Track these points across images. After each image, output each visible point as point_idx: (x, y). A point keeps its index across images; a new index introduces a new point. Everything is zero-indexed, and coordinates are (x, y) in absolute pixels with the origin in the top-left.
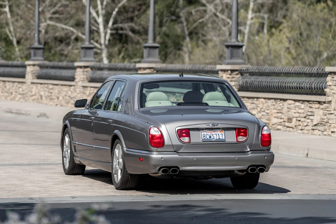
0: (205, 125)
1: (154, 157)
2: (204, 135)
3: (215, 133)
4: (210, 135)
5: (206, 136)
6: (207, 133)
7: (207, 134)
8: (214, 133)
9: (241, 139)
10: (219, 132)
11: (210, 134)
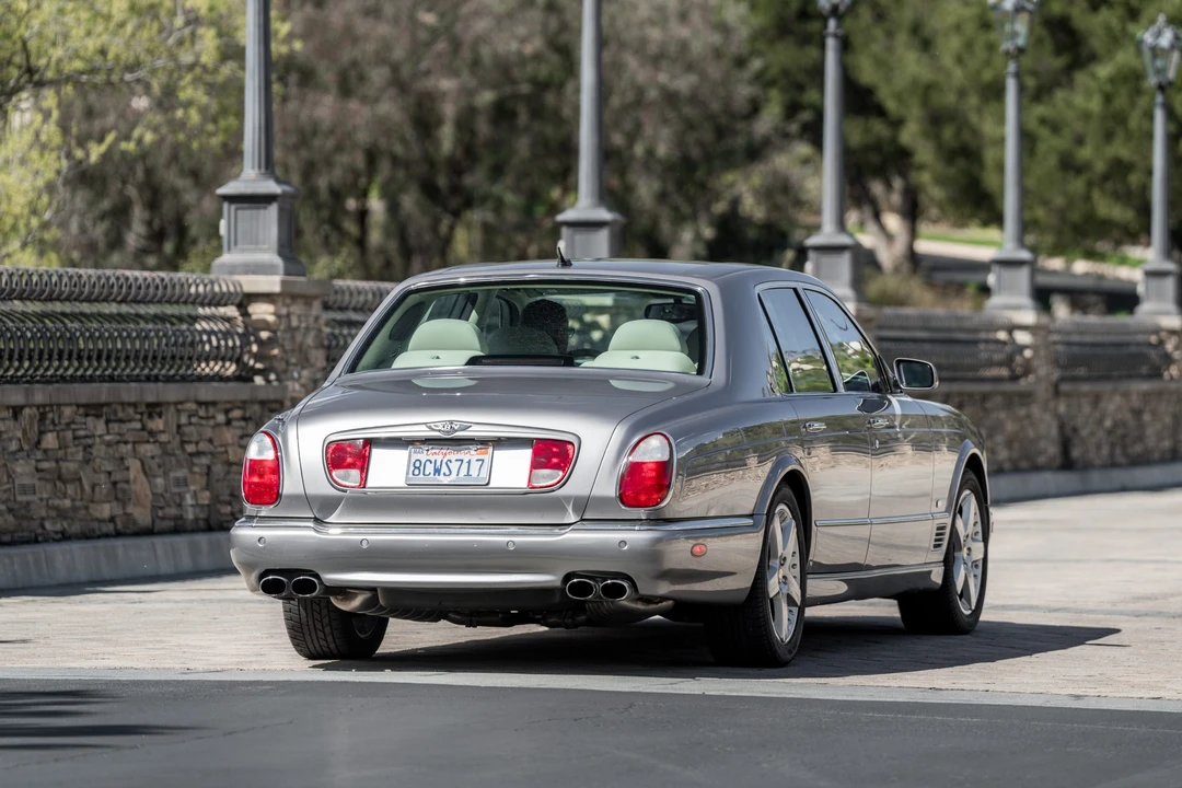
0: (424, 428)
1: (244, 535)
2: (417, 464)
3: (459, 456)
4: (438, 464)
5: (422, 468)
6: (430, 457)
7: (428, 458)
8: (453, 457)
9: (547, 477)
10: (473, 452)
11: (439, 458)
